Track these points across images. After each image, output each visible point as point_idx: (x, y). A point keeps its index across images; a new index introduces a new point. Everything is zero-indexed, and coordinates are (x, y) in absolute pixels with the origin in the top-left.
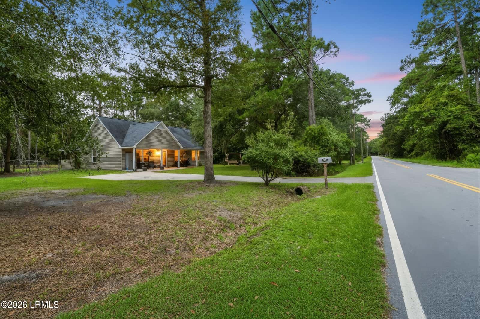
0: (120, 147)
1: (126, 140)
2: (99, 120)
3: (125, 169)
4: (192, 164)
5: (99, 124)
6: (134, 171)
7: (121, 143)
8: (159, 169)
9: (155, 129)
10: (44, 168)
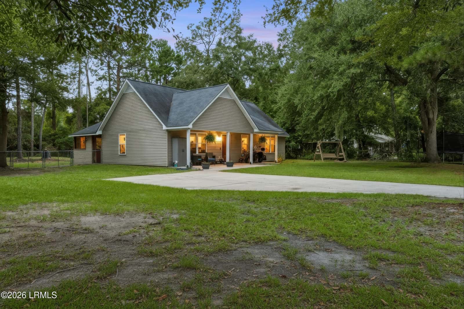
0: (164, 127)
1: (173, 116)
2: (129, 86)
3: (172, 164)
4: (268, 158)
5: (130, 91)
6: (188, 169)
7: (166, 121)
8: (224, 167)
9: (219, 98)
10: (51, 162)
